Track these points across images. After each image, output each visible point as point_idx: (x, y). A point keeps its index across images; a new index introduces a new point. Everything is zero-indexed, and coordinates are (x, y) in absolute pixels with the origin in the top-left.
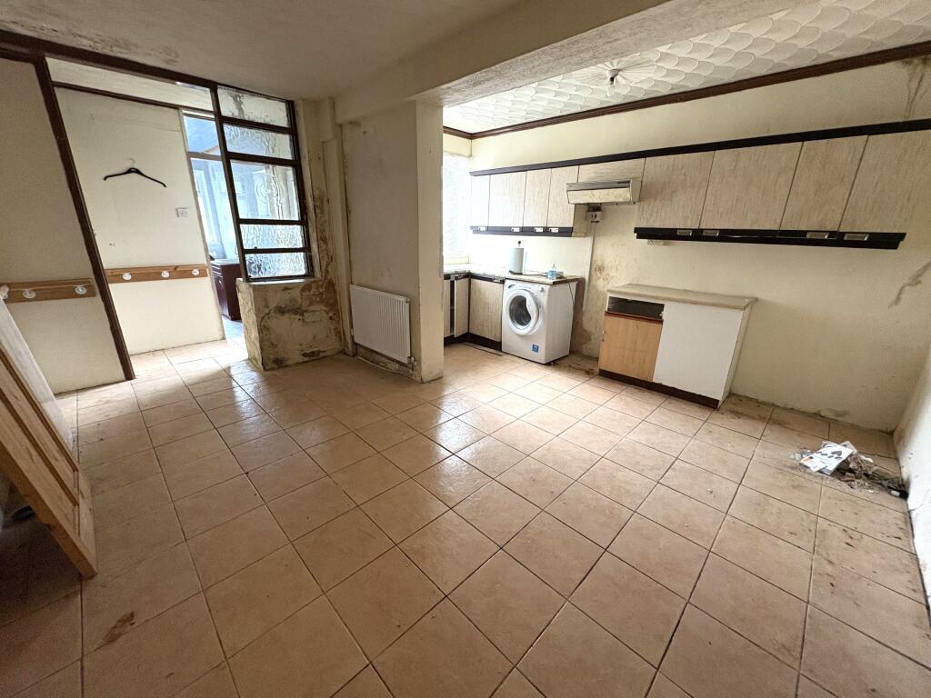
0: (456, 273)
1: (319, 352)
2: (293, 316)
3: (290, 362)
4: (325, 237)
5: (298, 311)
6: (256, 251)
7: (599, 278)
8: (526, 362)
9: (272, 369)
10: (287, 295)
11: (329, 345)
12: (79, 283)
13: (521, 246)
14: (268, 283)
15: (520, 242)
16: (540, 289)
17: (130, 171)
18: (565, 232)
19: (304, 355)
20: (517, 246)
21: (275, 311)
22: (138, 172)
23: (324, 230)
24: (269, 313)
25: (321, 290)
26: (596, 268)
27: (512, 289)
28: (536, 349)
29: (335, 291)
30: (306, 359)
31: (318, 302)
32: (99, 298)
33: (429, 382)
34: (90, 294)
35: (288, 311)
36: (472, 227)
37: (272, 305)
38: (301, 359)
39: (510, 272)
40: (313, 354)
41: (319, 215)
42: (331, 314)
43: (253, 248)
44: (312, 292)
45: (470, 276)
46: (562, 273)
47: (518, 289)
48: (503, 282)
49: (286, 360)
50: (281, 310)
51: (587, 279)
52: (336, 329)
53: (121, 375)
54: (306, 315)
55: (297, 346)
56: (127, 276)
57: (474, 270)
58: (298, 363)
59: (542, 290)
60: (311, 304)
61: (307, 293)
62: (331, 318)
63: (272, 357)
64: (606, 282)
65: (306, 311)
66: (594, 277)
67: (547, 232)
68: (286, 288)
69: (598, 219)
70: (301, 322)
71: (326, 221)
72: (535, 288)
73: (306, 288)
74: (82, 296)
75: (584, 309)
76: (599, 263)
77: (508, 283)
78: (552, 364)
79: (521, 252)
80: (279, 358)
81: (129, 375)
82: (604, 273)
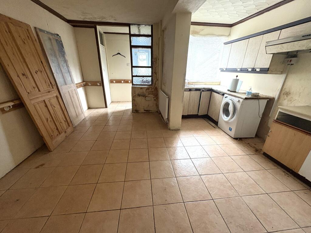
0: (204, 88)
1: (150, 110)
2: (142, 97)
3: (140, 112)
4: (156, 72)
5: (144, 96)
6: (137, 76)
7: (285, 99)
8: (226, 134)
9: (134, 113)
10: (141, 91)
11: (153, 109)
12: (98, 82)
13: (238, 78)
14: (137, 86)
15: (237, 76)
16: (238, 100)
17: (118, 54)
18: (264, 71)
19: (145, 110)
20: (235, 78)
21: (137, 95)
22: (120, 54)
23: (156, 70)
24: (135, 96)
25: (153, 90)
26: (284, 93)
27: (226, 98)
28: (230, 129)
29: (157, 91)
30: (145, 112)
31: (152, 94)
32: (102, 87)
33: (172, 130)
34: (100, 85)
35: (141, 96)
36: (220, 69)
37: (137, 93)
38: (143, 111)
39: (229, 90)
40: (147, 111)
41: (155, 64)
42: (155, 99)
43: (136, 75)
44: (149, 91)
45: (211, 90)
46: (259, 94)
47: (228, 99)
48: (223, 95)
49: (139, 111)
50: (139, 95)
51: (276, 99)
52: (156, 104)
53: (105, 107)
54: (146, 97)
55: (143, 107)
56: (114, 82)
57: (215, 88)
58: (142, 113)
59: (239, 101)
60: (149, 94)
61: (148, 91)
62: (155, 100)
63: (135, 109)
64: (289, 102)
65: (147, 97)
66: (282, 98)
67: (254, 71)
68: (141, 88)
69: (292, 63)
70: (145, 100)
71: (157, 66)
72: (236, 100)
73: (148, 89)
74: (99, 86)
75: (270, 116)
76: (287, 90)
77: (226, 95)
78: (238, 139)
79: (236, 82)
80: (137, 110)
81: (106, 107)
82: (289, 97)
